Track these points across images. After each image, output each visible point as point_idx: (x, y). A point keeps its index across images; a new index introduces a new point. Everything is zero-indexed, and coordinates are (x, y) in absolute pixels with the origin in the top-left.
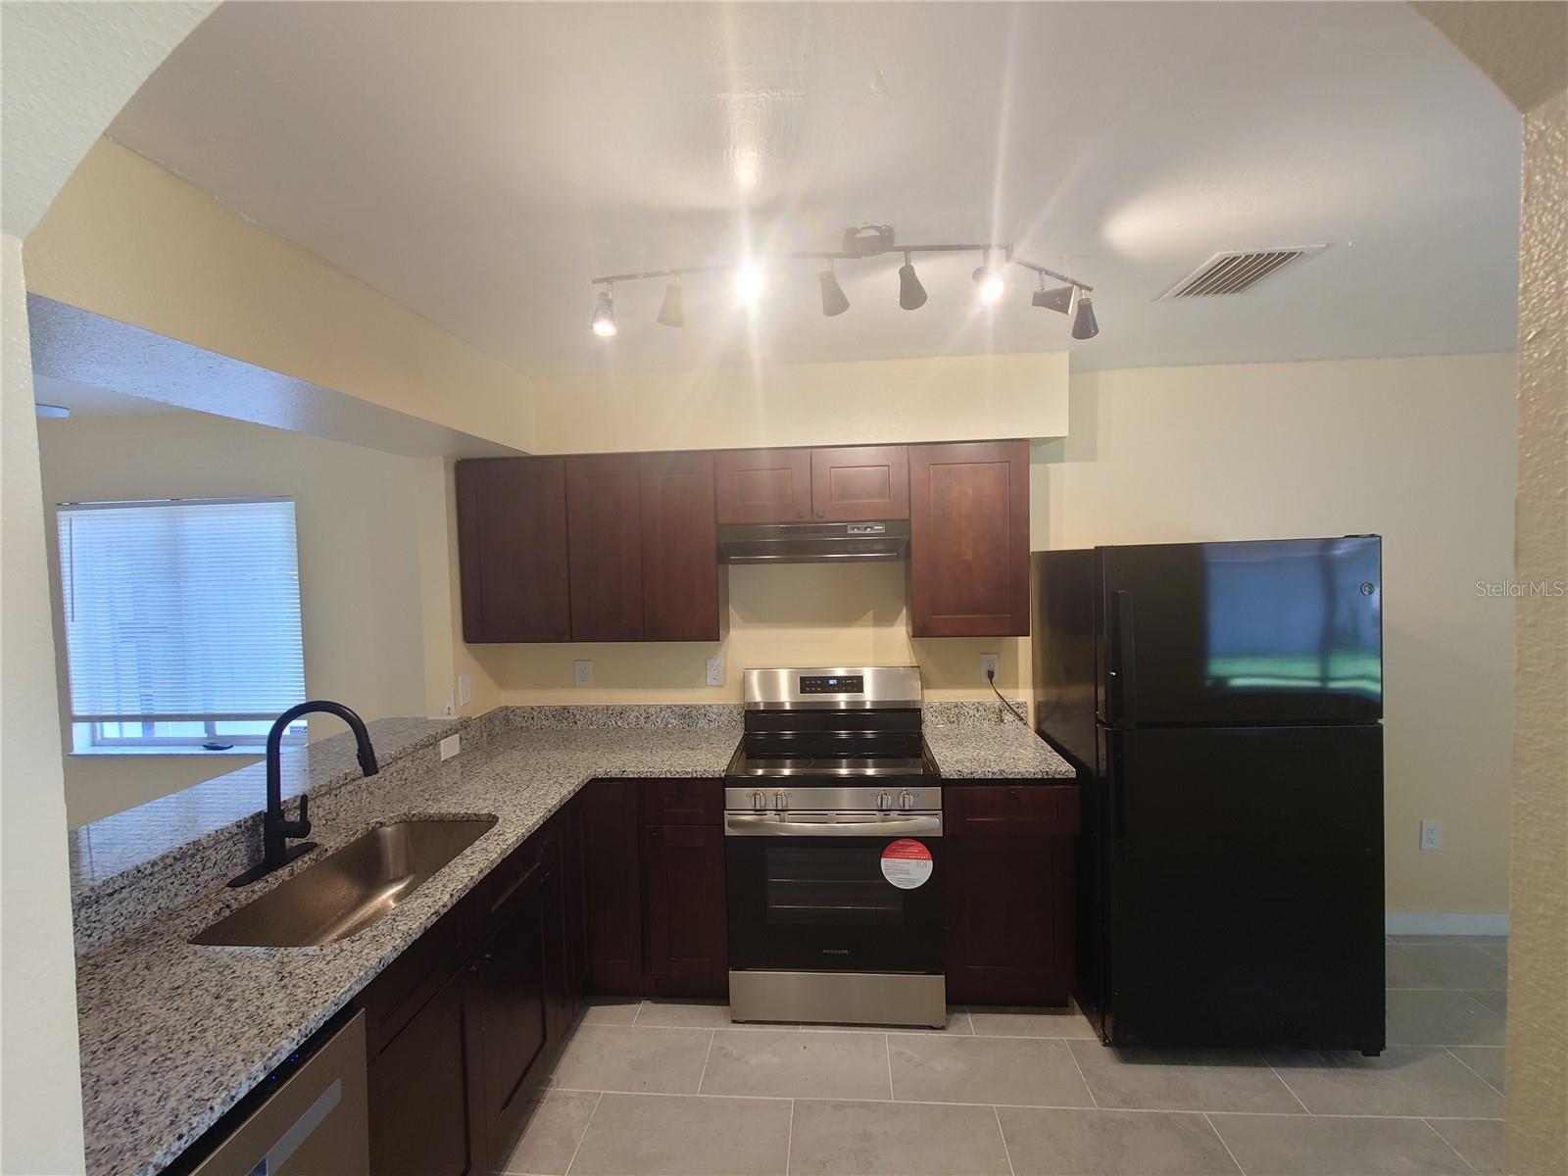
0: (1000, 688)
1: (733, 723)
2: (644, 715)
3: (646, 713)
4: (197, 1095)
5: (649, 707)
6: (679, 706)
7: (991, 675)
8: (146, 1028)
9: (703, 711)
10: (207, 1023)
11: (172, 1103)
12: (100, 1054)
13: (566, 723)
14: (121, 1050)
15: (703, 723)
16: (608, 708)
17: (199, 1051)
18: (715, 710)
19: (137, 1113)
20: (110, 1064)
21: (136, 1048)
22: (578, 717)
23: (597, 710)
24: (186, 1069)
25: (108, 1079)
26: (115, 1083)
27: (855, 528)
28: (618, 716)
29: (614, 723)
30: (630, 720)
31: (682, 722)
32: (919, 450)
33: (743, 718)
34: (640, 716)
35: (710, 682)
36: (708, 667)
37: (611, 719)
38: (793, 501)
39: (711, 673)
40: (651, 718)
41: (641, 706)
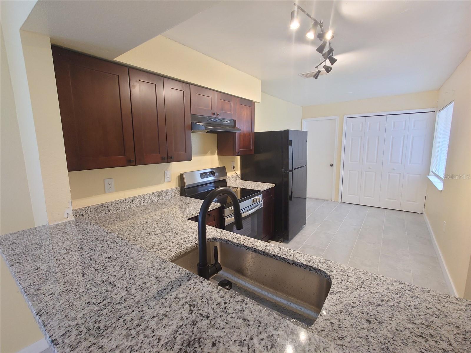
0: (236, 171)
1: (176, 195)
2: (143, 199)
3: (144, 198)
5: (145, 195)
6: (157, 192)
7: (234, 168)
9: (166, 192)
13: (103, 213)
15: (166, 197)
16: (126, 200)
18: (170, 191)
22: (110, 208)
23: (120, 202)
27: (224, 121)
28: (131, 202)
29: (129, 206)
30: (137, 203)
31: (159, 199)
32: (238, 99)
33: (180, 192)
34: (141, 200)
35: (166, 180)
36: (165, 175)
37: (128, 205)
38: (211, 109)
39: (167, 177)
40: (146, 200)
41: (141, 196)
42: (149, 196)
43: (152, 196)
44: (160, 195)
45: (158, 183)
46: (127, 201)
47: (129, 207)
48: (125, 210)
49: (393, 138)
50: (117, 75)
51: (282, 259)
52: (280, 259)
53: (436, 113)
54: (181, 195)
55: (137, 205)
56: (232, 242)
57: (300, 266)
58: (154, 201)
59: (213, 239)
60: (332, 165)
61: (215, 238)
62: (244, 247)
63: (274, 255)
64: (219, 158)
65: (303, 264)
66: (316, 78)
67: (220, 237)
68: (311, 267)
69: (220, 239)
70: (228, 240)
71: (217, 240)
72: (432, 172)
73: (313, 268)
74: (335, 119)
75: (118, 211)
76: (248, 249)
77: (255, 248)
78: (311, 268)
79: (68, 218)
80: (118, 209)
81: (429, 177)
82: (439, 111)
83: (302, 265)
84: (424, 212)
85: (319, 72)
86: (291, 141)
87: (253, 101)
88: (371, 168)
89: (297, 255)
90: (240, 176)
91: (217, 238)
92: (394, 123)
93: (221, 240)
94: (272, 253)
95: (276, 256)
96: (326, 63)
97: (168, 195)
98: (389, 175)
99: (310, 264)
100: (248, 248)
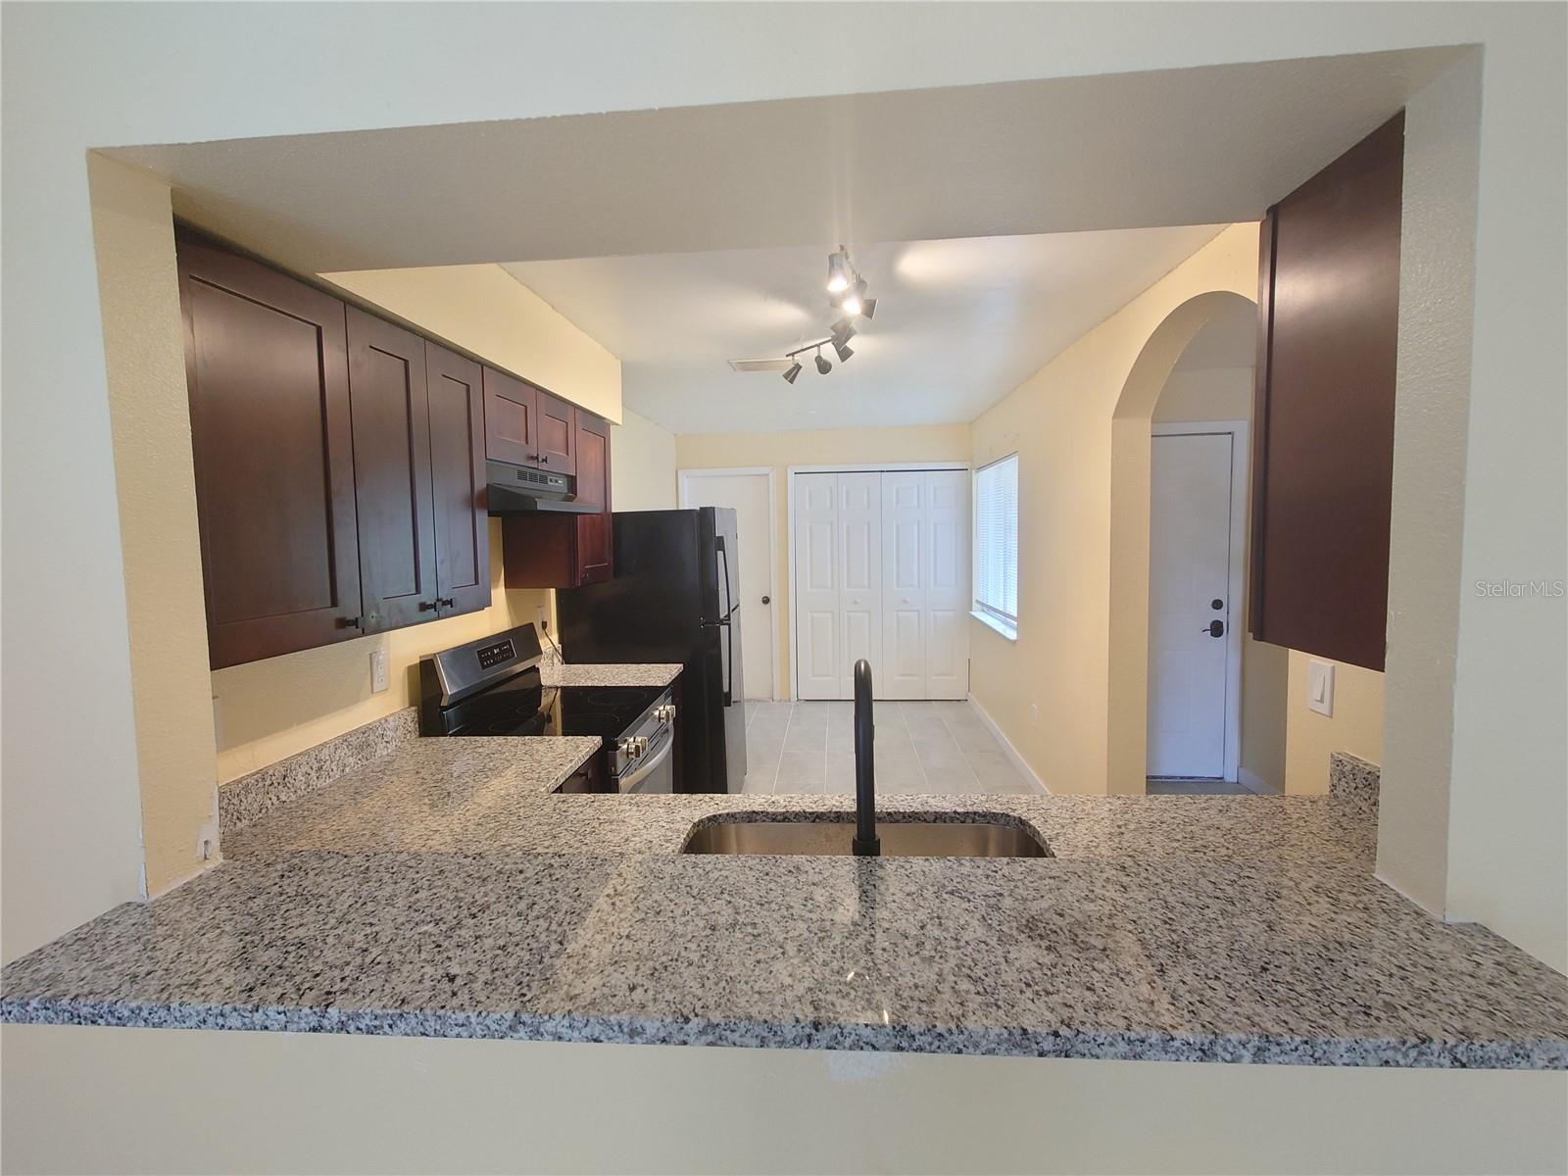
0: (551, 635)
1: (409, 736)
2: (315, 765)
4: (1192, 801)
5: (320, 749)
7: (544, 625)
8: (1175, 844)
9: (378, 730)
10: (1145, 825)
11: (1203, 805)
12: (1212, 848)
14: (1200, 842)
16: (263, 775)
17: (1166, 817)
18: (391, 724)
19: (1221, 811)
20: (1211, 839)
21: (1192, 838)
23: (247, 788)
24: (1182, 813)
25: (1218, 831)
26: (1218, 828)
27: (551, 481)
28: (279, 784)
29: (274, 799)
30: (297, 784)
31: (360, 756)
32: (579, 413)
33: (417, 726)
34: (309, 771)
35: (377, 687)
36: (375, 666)
37: (270, 796)
38: (527, 443)
39: (379, 672)
40: (324, 768)
41: (306, 753)
42: (332, 750)
43: (342, 752)
44: (362, 741)
45: (354, 699)
46: (268, 782)
47: (273, 804)
48: (261, 815)
49: (897, 527)
50: (314, 325)
51: (910, 817)
52: (904, 817)
53: (971, 473)
54: (420, 736)
55: (299, 792)
56: (768, 813)
57: (952, 820)
58: (347, 770)
59: (709, 819)
60: (766, 601)
61: (715, 816)
62: (806, 818)
63: (889, 814)
64: (509, 597)
65: (959, 814)
66: (791, 382)
67: (727, 811)
68: (975, 813)
69: (728, 814)
70: (754, 812)
71: (721, 820)
72: (977, 601)
73: (980, 815)
74: (767, 475)
75: (239, 824)
76: (817, 820)
77: (837, 812)
78: (976, 817)
79: (206, 858)
80: (238, 818)
81: (973, 613)
82: (980, 469)
83: (957, 816)
84: (971, 697)
85: (798, 367)
86: (721, 539)
87: (604, 419)
88: (859, 601)
89: (932, 801)
90: (560, 651)
91: (720, 815)
92: (897, 490)
93: (733, 816)
94: (885, 811)
95: (895, 813)
96: (819, 350)
97: (385, 739)
98: (898, 617)
99: (971, 809)
100: (817, 817)
